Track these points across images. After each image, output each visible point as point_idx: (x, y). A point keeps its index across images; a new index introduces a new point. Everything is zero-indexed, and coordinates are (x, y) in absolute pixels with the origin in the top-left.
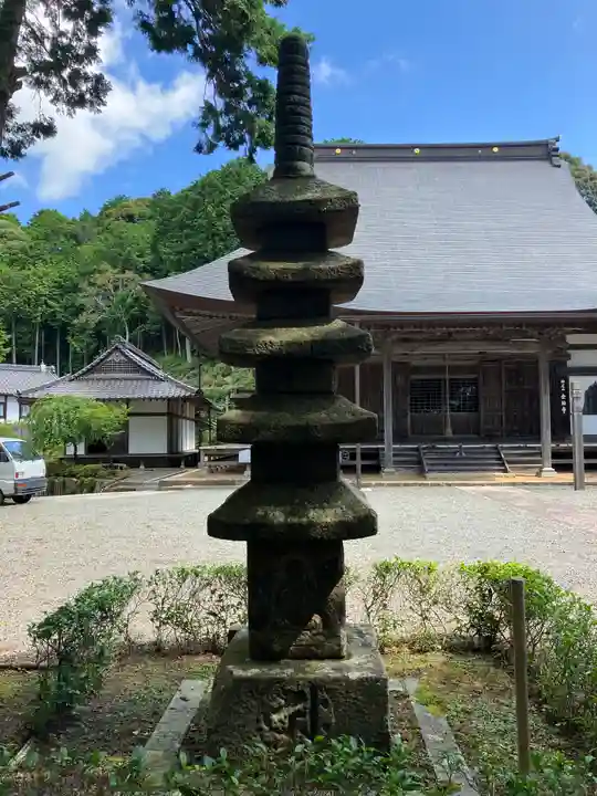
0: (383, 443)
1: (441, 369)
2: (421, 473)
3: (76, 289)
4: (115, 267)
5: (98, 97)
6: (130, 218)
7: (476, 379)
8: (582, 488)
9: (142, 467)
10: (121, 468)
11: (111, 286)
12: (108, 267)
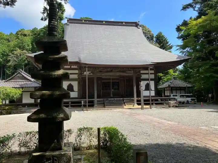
0: (94, 99)
1: (110, 79)
2: (104, 106)
3: (8, 55)
4: (20, 49)
5: (13, 3)
6: (25, 35)
7: (119, 82)
8: (143, 109)
9: (26, 107)
10: (20, 107)
11: (19, 55)
12: (18, 49)
